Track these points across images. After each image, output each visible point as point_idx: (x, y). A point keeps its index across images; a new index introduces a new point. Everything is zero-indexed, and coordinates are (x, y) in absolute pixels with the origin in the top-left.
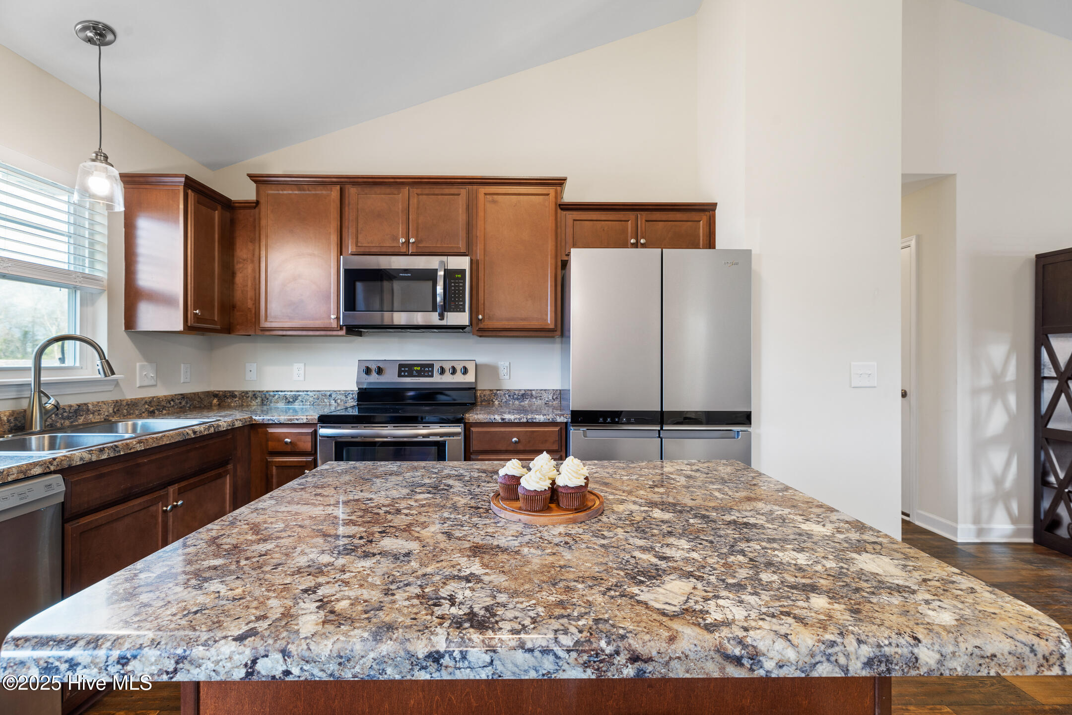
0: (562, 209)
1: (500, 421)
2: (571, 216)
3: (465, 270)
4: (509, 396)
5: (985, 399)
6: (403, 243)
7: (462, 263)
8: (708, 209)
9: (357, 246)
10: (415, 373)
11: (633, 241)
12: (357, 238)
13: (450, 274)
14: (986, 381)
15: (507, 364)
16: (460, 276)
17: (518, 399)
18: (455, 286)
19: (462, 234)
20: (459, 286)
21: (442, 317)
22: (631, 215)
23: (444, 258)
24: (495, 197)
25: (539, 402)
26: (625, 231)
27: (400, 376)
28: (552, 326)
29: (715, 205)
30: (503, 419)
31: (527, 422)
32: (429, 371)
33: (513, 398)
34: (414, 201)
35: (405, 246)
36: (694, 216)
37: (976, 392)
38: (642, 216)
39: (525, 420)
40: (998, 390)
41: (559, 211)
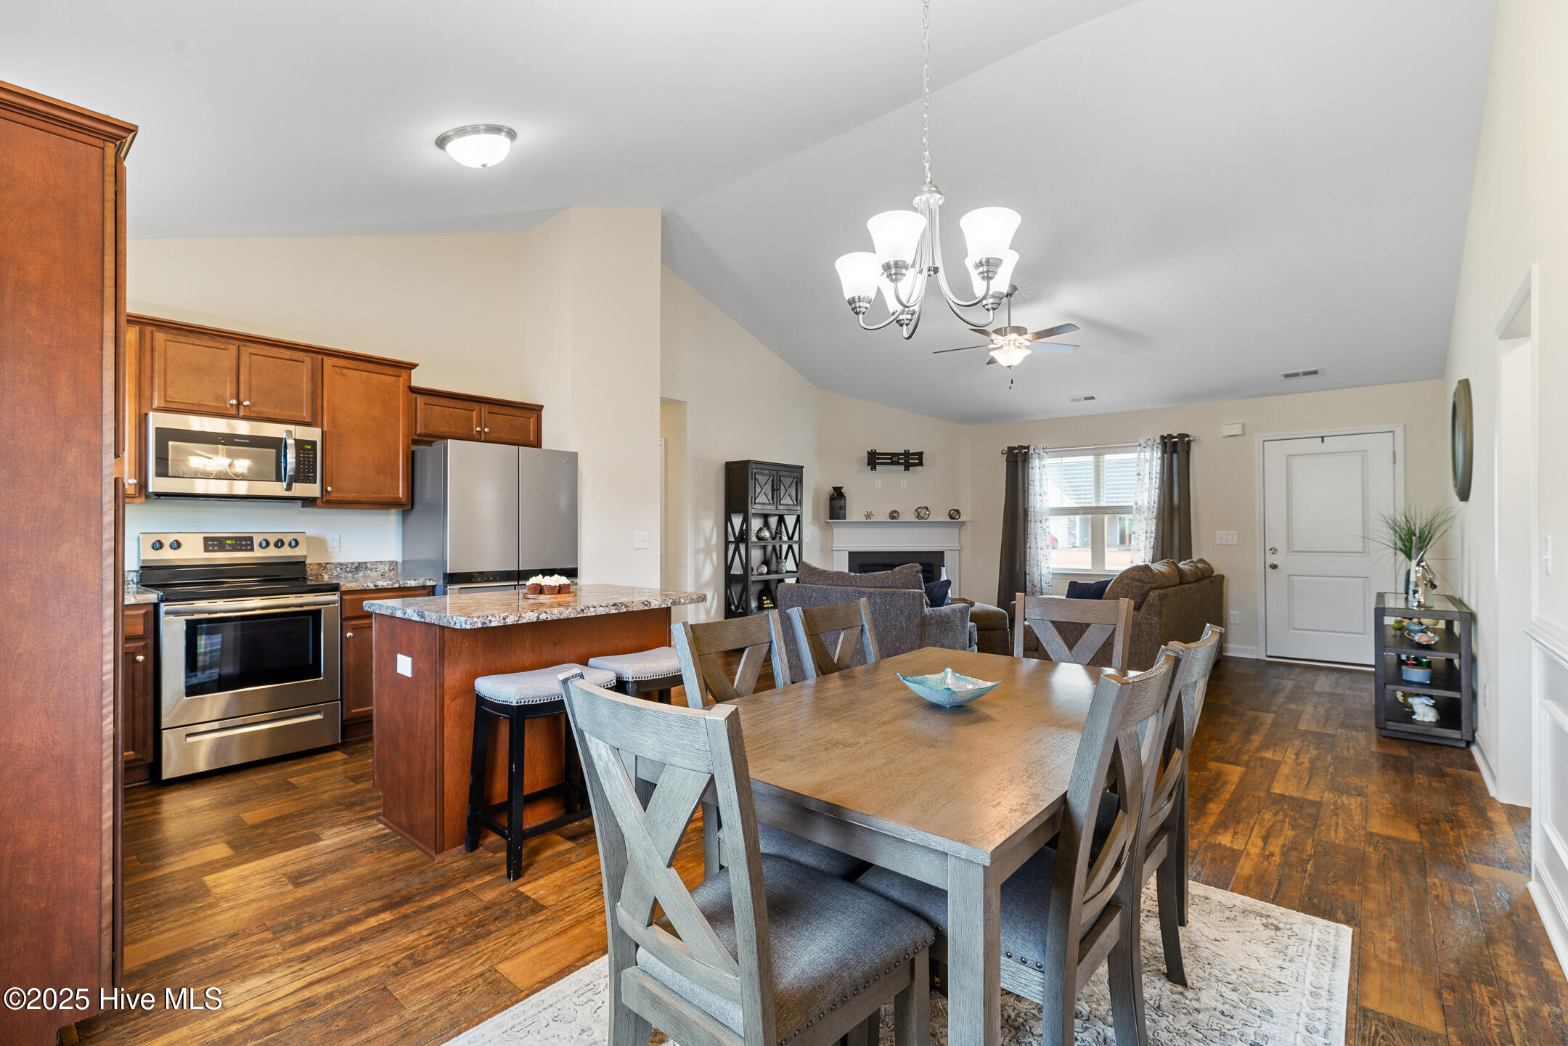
0: (412, 392)
1: (373, 588)
2: (420, 400)
3: (316, 442)
4: (341, 569)
5: (701, 557)
6: (231, 405)
7: (313, 434)
8: (536, 410)
9: (166, 401)
10: (227, 547)
11: (478, 429)
12: (165, 392)
13: (300, 444)
14: (702, 545)
15: (337, 536)
16: (309, 447)
17: (351, 572)
18: (304, 457)
19: (306, 401)
20: (308, 457)
21: (289, 488)
22: (477, 406)
23: (291, 427)
24: (344, 370)
25: (374, 574)
26: (470, 419)
27: (206, 550)
28: (404, 501)
29: (542, 407)
30: (376, 586)
31: (400, 587)
32: (247, 545)
33: (346, 572)
34: (245, 360)
35: (234, 407)
36: (527, 414)
37: (697, 552)
38: (485, 409)
39: (397, 586)
40: (707, 551)
41: (410, 393)
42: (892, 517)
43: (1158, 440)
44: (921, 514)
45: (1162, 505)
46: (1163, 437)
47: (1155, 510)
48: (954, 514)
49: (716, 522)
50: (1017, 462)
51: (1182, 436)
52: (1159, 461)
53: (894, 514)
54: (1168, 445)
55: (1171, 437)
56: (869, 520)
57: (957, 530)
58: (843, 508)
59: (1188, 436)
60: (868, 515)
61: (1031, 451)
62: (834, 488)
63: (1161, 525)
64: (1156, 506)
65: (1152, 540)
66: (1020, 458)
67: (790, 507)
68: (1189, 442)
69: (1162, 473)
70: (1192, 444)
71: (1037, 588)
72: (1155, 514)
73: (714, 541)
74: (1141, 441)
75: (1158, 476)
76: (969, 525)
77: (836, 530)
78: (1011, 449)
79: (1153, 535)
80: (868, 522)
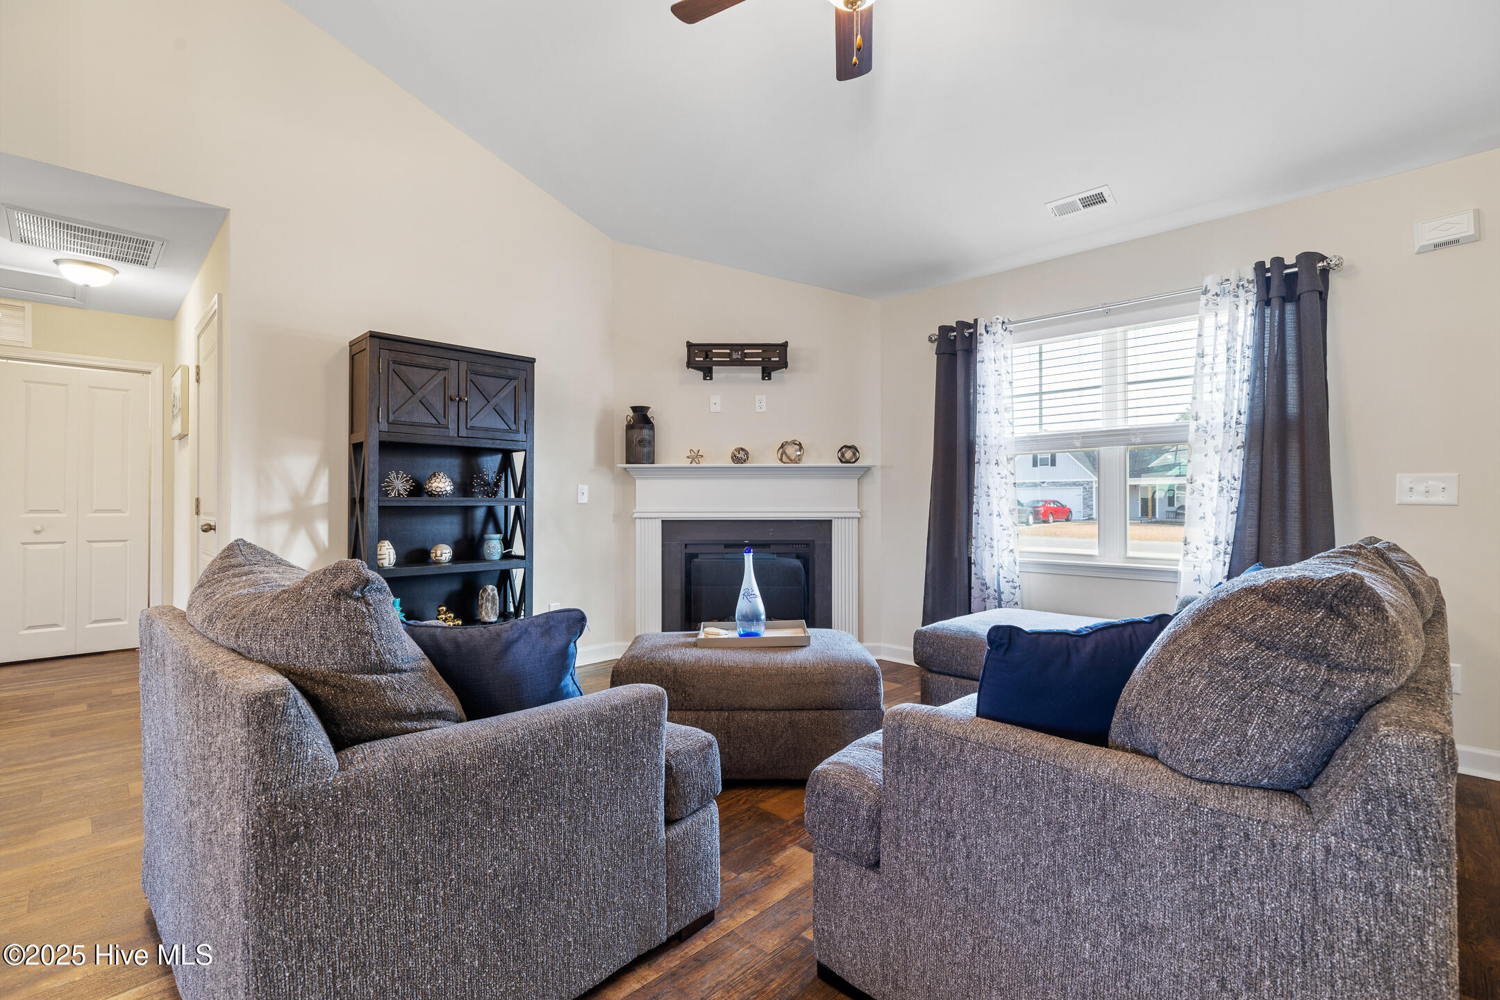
14: (281, 504)
42: (735, 459)
43: (1250, 275)
44: (791, 453)
45: (1258, 417)
46: (1260, 266)
47: (1242, 430)
48: (849, 454)
49: (326, 459)
50: (955, 355)
51: (1309, 259)
52: (1250, 322)
53: (740, 456)
54: (1275, 283)
55: (1278, 262)
56: (694, 465)
57: (856, 481)
58: (651, 442)
59: (1323, 258)
60: (695, 456)
61: (981, 329)
62: (634, 409)
63: (1255, 461)
64: (1244, 419)
65: (1235, 494)
66: (959, 346)
67: (498, 435)
68: (1325, 272)
69: (1259, 347)
70: (1333, 277)
71: (991, 591)
72: (1242, 437)
73: (321, 494)
74: (1210, 281)
75: (1249, 353)
76: (877, 474)
77: (640, 484)
78: (944, 330)
79: (1238, 484)
80: (696, 467)
